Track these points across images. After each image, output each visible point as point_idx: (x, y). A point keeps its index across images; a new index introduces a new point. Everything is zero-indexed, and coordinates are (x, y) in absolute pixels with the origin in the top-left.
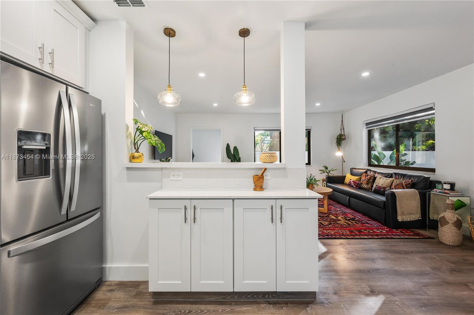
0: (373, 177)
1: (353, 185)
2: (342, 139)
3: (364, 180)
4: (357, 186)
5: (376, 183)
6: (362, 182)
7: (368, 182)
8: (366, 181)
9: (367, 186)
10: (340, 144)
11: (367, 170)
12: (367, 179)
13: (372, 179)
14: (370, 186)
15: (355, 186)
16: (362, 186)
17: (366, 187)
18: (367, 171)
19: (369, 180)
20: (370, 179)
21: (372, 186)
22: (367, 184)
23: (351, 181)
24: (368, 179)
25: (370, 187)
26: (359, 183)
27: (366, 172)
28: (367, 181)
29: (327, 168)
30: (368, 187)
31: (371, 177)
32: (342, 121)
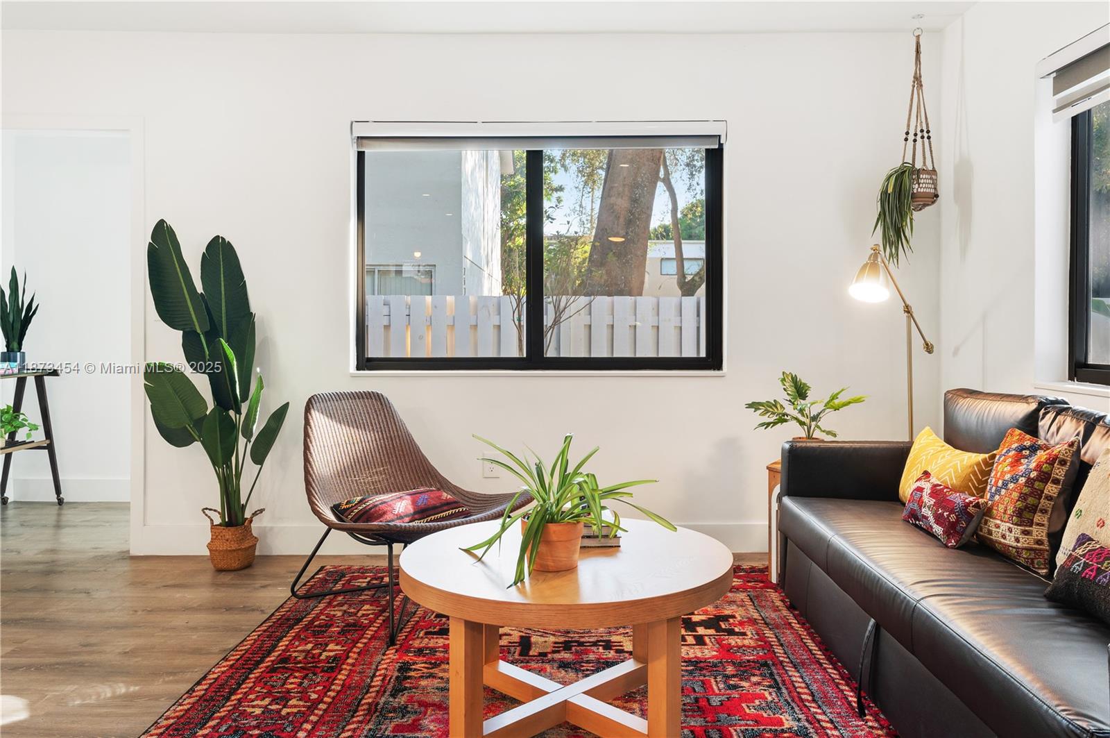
0: (1063, 463)
1: (932, 519)
2: (914, 196)
3: (1005, 485)
4: (951, 529)
5: (1079, 515)
6: (992, 496)
7: (1031, 500)
8: (1015, 495)
9: (1017, 530)
10: (899, 231)
11: (1041, 405)
12: (1022, 480)
13: (1056, 482)
14: (1039, 533)
15: (938, 530)
16: (990, 532)
17: (1010, 541)
18: (1037, 411)
19: (1037, 485)
20: (1044, 477)
21: (1055, 539)
22: (1024, 515)
23: (922, 484)
24: (1030, 482)
25: (1039, 542)
26: (971, 509)
27: (1030, 424)
28: (1023, 497)
29: (800, 391)
30: (1024, 542)
31: (1052, 464)
32: (917, 79)
